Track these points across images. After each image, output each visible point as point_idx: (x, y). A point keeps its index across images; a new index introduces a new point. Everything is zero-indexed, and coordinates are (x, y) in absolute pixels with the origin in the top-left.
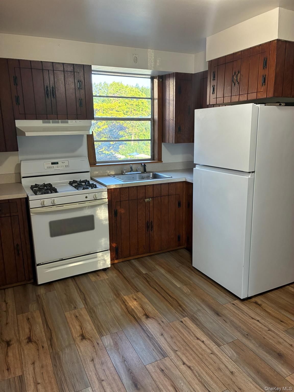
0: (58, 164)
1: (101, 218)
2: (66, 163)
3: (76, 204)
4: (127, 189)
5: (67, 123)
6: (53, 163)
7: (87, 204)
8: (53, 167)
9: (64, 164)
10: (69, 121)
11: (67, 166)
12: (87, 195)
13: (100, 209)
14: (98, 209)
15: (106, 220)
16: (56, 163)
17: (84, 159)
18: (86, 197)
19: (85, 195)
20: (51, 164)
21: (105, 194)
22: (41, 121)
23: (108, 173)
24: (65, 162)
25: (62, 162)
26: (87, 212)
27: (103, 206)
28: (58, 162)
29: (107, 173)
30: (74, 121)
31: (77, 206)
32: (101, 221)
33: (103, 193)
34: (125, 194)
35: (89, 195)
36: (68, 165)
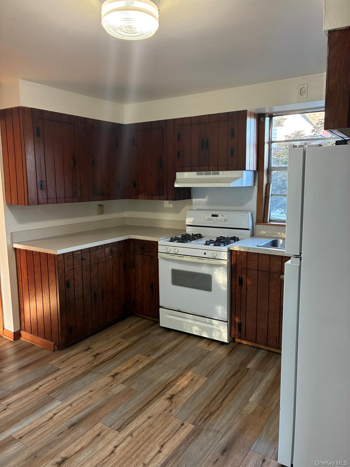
0: (218, 216)
1: (219, 282)
2: (226, 217)
3: (195, 258)
4: (257, 256)
5: (218, 174)
6: (213, 216)
7: (206, 261)
8: (213, 219)
9: (224, 218)
10: (221, 172)
11: (226, 220)
12: (206, 251)
13: (218, 270)
14: (217, 270)
15: (224, 285)
16: (216, 216)
17: (244, 215)
18: (205, 254)
19: (204, 251)
20: (211, 215)
21: (224, 255)
22: (195, 173)
23: (279, 234)
24: (225, 215)
25: (222, 216)
26: (204, 270)
27: (222, 268)
28: (218, 215)
29: (277, 235)
30: (225, 172)
31: (196, 260)
32: (218, 285)
33: (222, 254)
34: (253, 261)
35: (208, 251)
36: (227, 218)
